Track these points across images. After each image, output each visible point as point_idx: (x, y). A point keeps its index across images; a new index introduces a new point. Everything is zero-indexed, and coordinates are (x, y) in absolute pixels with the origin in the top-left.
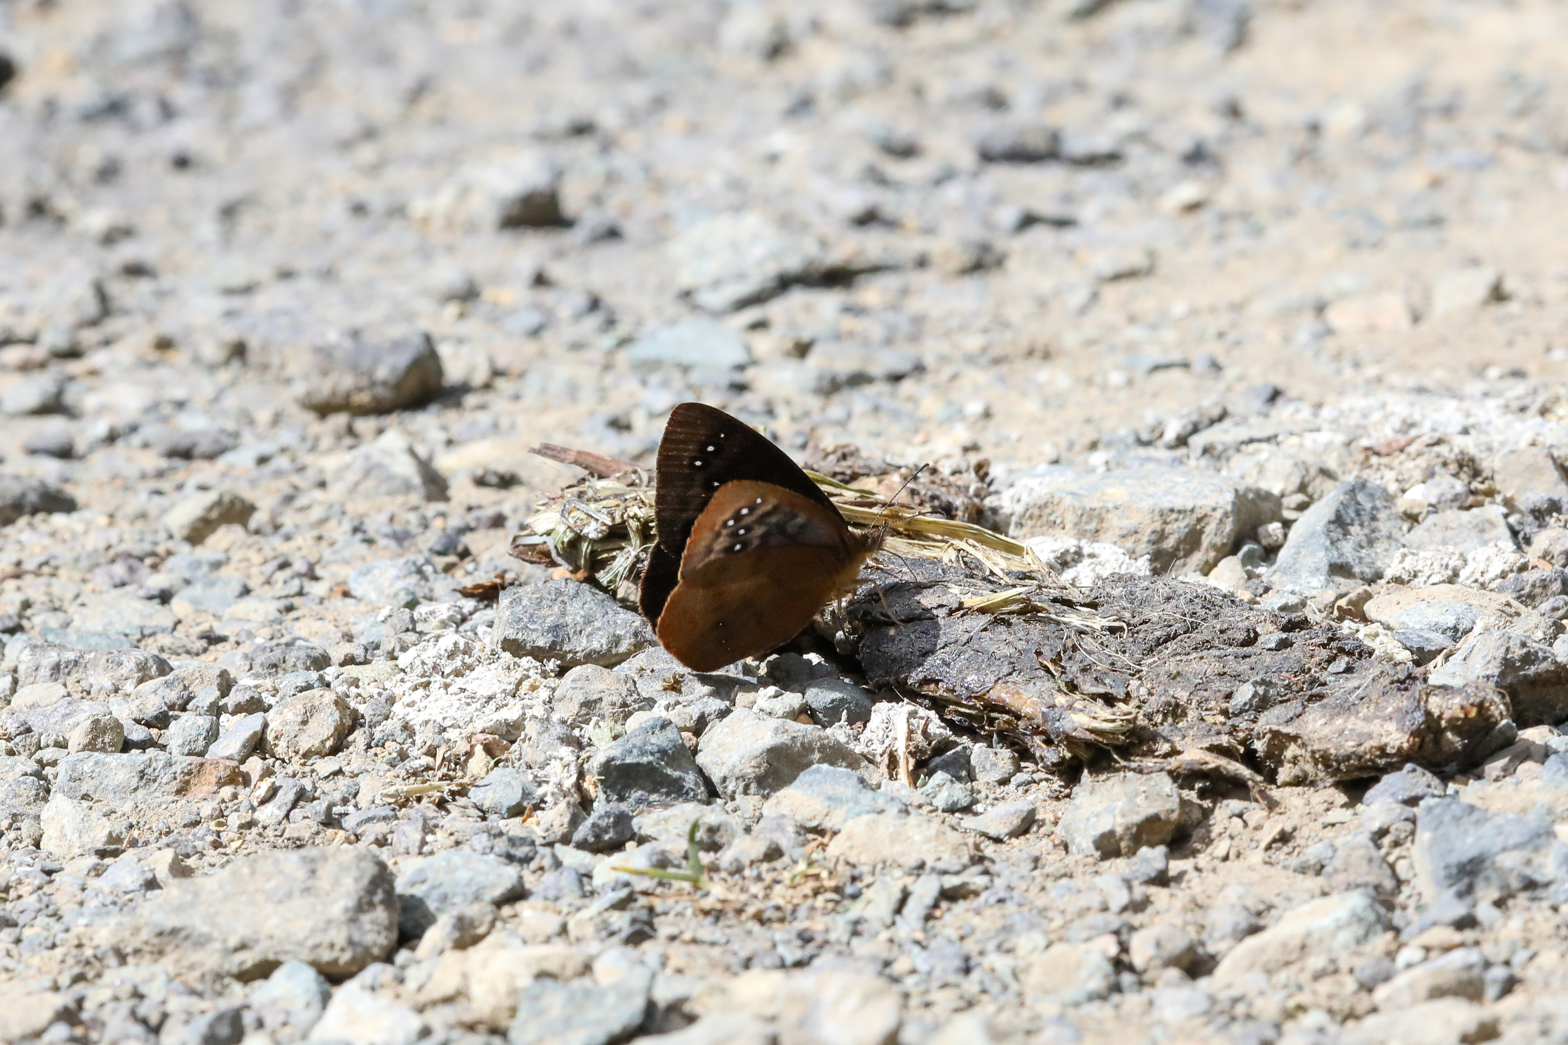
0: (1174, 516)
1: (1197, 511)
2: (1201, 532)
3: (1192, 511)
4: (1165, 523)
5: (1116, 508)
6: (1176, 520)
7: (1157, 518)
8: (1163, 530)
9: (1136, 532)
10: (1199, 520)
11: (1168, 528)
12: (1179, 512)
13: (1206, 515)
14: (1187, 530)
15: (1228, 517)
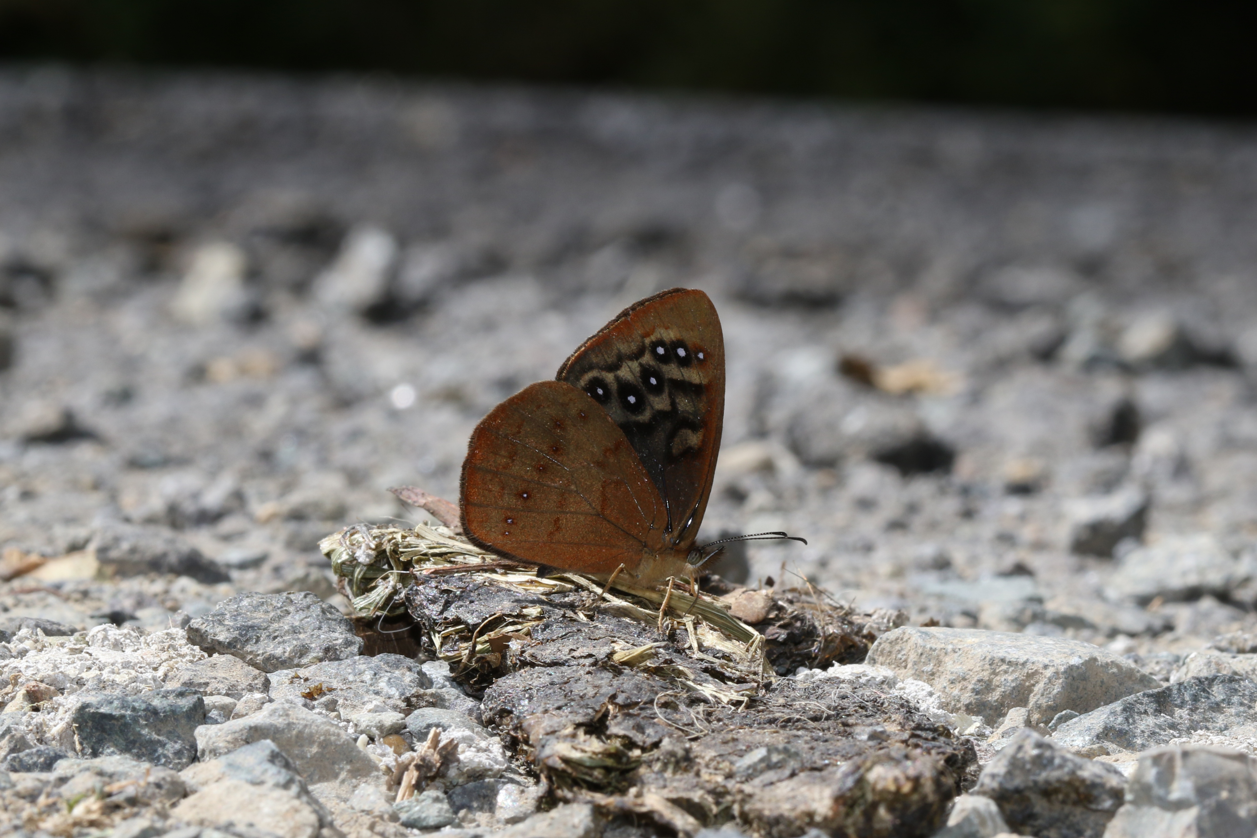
0: (1004, 667)
1: (1029, 665)
2: (1030, 690)
3: (1024, 664)
4: (995, 673)
5: (954, 651)
6: (1006, 672)
7: (987, 666)
8: (990, 681)
9: (964, 679)
10: (1030, 676)
11: (997, 680)
12: (1010, 663)
13: (1036, 673)
14: (1014, 684)
15: (1059, 678)
